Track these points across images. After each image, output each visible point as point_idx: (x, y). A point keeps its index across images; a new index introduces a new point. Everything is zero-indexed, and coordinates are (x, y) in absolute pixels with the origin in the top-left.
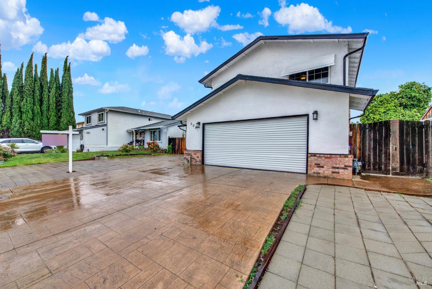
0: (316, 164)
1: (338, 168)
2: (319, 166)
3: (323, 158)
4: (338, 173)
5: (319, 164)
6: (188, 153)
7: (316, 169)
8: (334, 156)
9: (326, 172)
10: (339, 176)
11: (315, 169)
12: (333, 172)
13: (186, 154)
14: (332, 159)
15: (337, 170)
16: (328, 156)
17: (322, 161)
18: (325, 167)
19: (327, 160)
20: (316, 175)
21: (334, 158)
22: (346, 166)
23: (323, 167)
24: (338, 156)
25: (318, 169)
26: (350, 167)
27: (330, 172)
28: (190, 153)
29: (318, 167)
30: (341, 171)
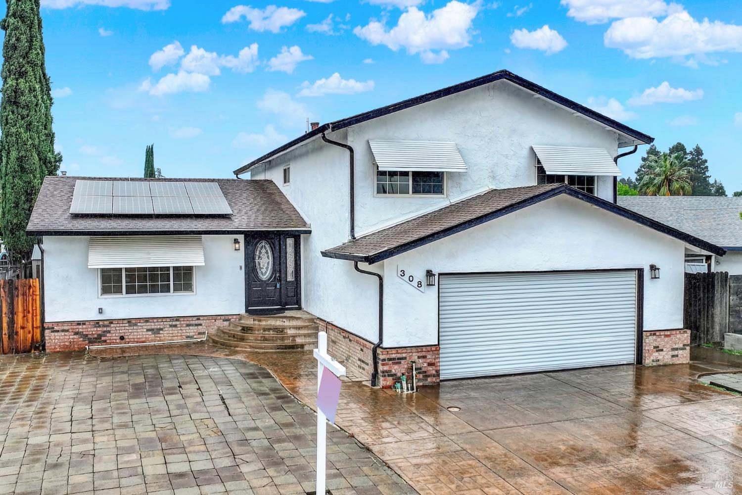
0: (655, 347)
1: (677, 349)
2: (658, 349)
3: (663, 337)
4: (677, 356)
5: (658, 347)
6: (399, 356)
7: (656, 355)
8: (674, 332)
9: (666, 357)
10: (678, 360)
11: (654, 354)
12: (673, 356)
13: (390, 359)
14: (672, 336)
15: (676, 353)
16: (668, 333)
17: (661, 342)
18: (664, 350)
19: (666, 339)
20: (655, 364)
21: (673, 336)
22: (684, 345)
23: (662, 350)
24: (678, 332)
25: (657, 354)
26: (688, 345)
27: (670, 357)
28: (404, 355)
29: (657, 351)
30: (680, 352)
